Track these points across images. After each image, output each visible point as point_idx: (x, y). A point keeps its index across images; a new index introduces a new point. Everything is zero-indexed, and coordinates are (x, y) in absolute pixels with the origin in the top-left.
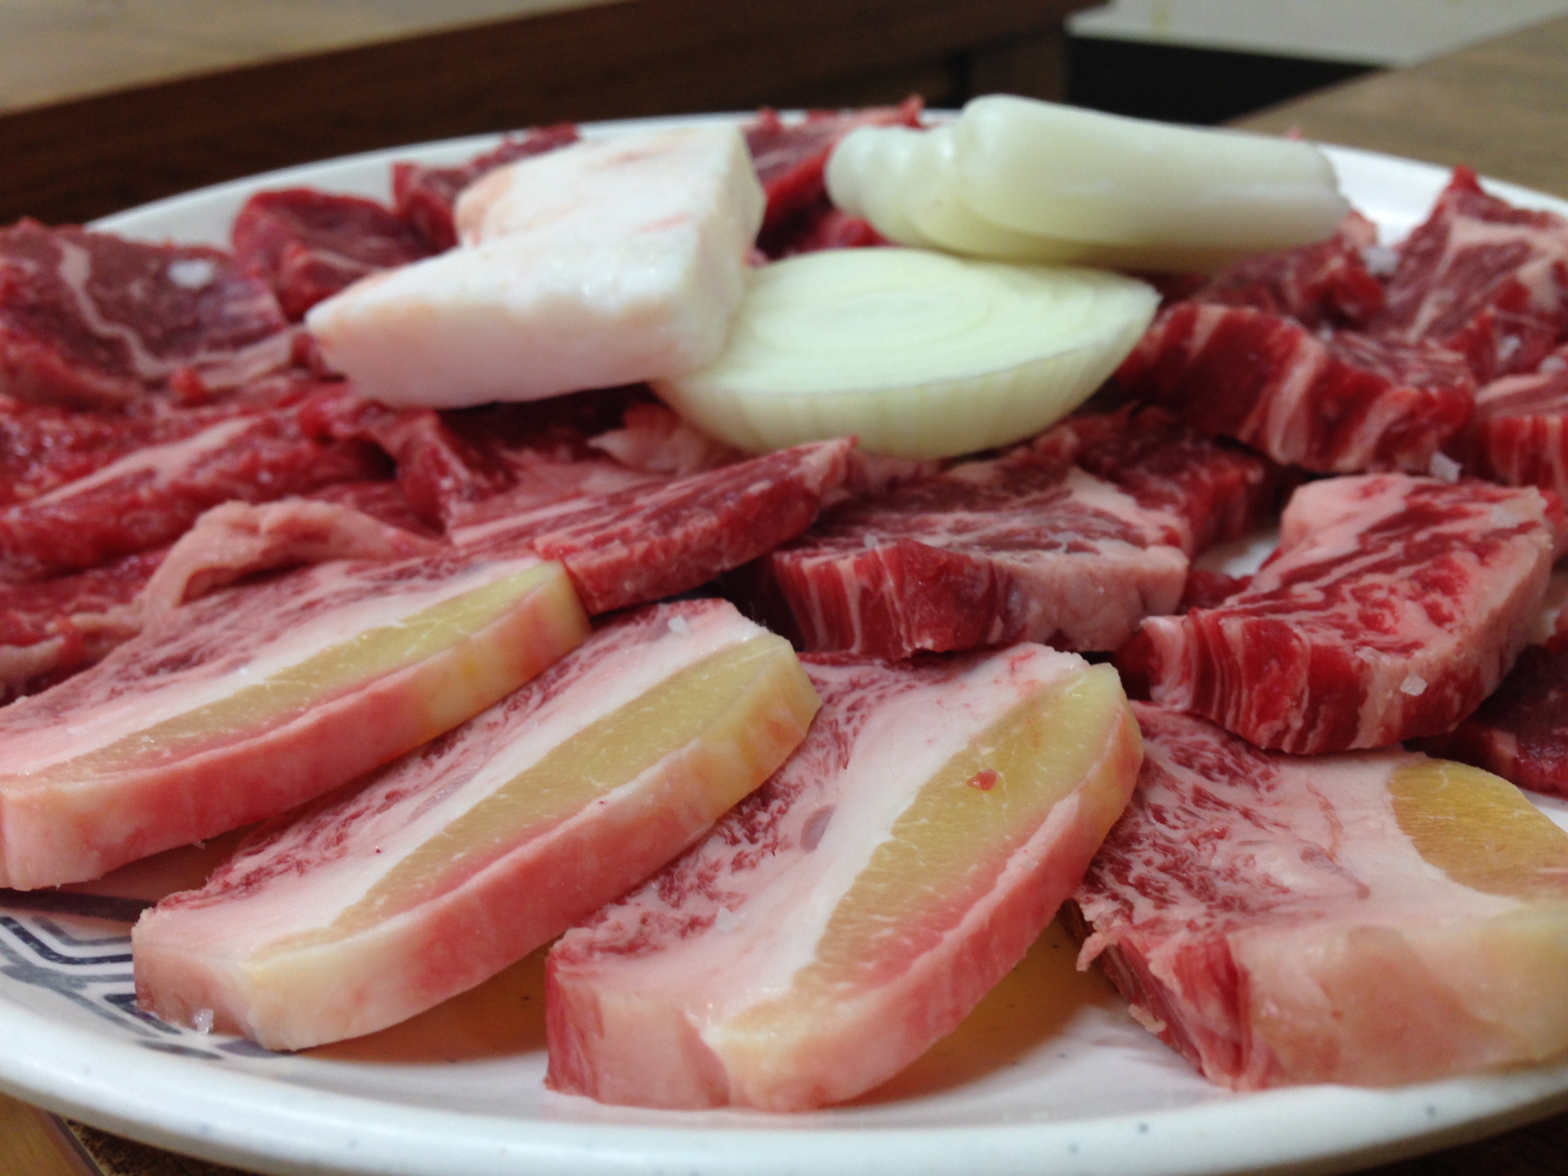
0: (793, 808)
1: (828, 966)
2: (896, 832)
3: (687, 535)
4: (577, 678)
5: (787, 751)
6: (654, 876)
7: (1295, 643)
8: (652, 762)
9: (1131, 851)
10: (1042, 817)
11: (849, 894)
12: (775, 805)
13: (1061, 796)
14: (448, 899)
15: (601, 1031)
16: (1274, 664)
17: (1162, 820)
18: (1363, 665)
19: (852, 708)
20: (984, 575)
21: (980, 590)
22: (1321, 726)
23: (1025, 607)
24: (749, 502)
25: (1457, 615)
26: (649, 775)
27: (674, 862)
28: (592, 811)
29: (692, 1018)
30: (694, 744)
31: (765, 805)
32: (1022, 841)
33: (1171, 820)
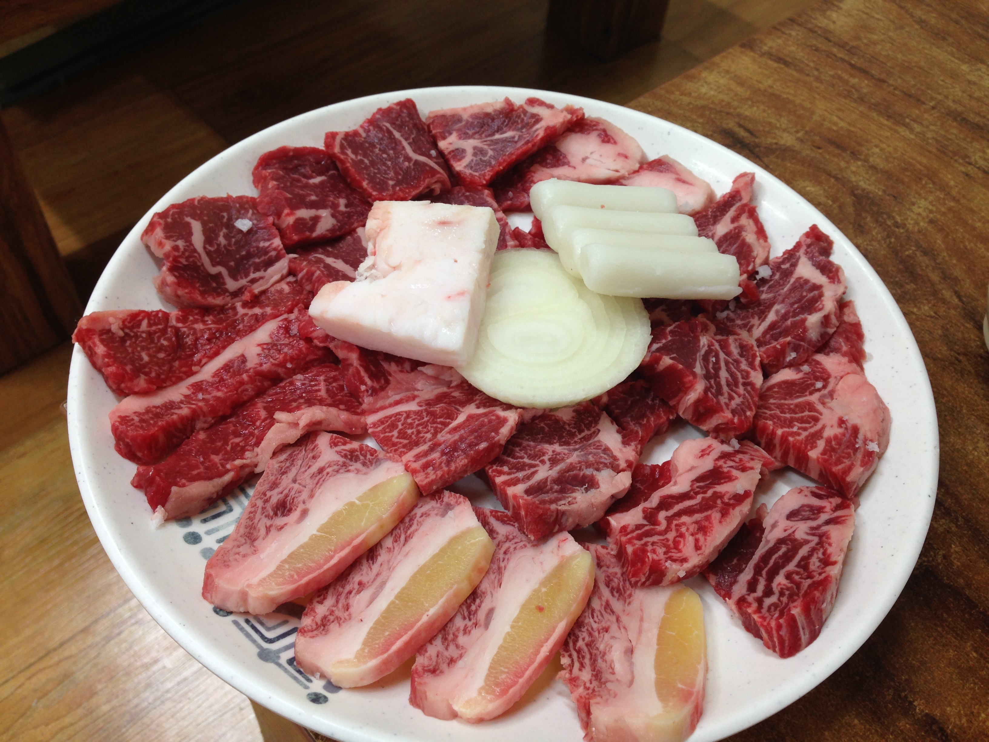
0: (483, 605)
1: (487, 687)
2: (512, 627)
3: (456, 467)
4: (417, 530)
5: (483, 575)
6: (440, 631)
7: (647, 560)
8: (442, 597)
9: (580, 631)
10: (554, 629)
11: (496, 655)
12: (478, 601)
13: (561, 619)
14: (386, 655)
15: (426, 699)
16: (639, 564)
17: (593, 617)
18: (666, 568)
19: (505, 553)
20: (555, 514)
21: (552, 519)
22: (651, 580)
23: (567, 520)
24: (478, 452)
25: (703, 547)
26: (442, 601)
27: (446, 625)
28: (425, 619)
29: (451, 703)
30: (455, 587)
31: (474, 600)
32: (547, 640)
33: (596, 619)
